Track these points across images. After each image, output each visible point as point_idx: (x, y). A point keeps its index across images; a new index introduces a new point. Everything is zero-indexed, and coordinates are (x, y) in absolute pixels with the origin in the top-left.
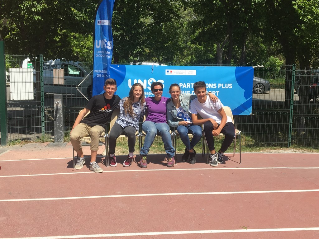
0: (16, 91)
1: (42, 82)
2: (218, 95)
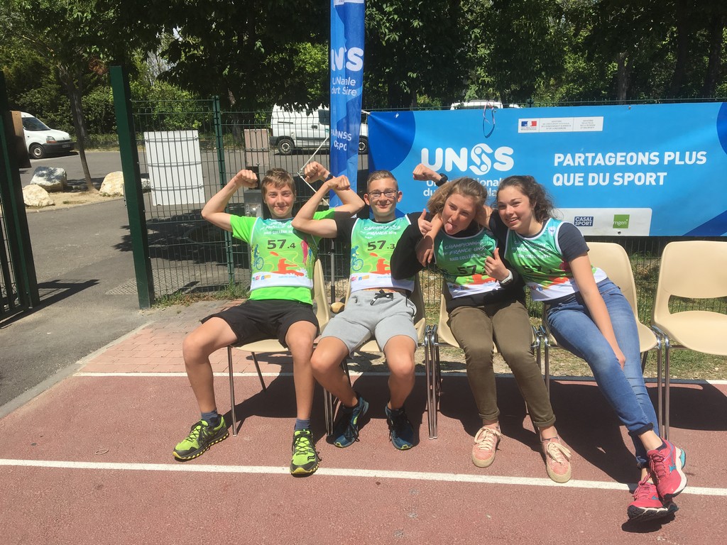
0: (164, 186)
1: (221, 161)
2: (661, 183)
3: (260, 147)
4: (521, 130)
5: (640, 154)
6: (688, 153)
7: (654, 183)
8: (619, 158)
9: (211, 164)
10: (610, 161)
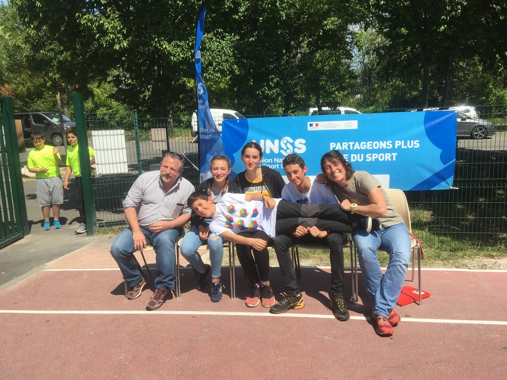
0: (103, 162)
1: (138, 147)
2: (394, 159)
3: (160, 139)
4: (309, 129)
5: (381, 142)
6: (408, 142)
7: (390, 160)
8: (368, 145)
9: (132, 149)
10: (363, 147)
